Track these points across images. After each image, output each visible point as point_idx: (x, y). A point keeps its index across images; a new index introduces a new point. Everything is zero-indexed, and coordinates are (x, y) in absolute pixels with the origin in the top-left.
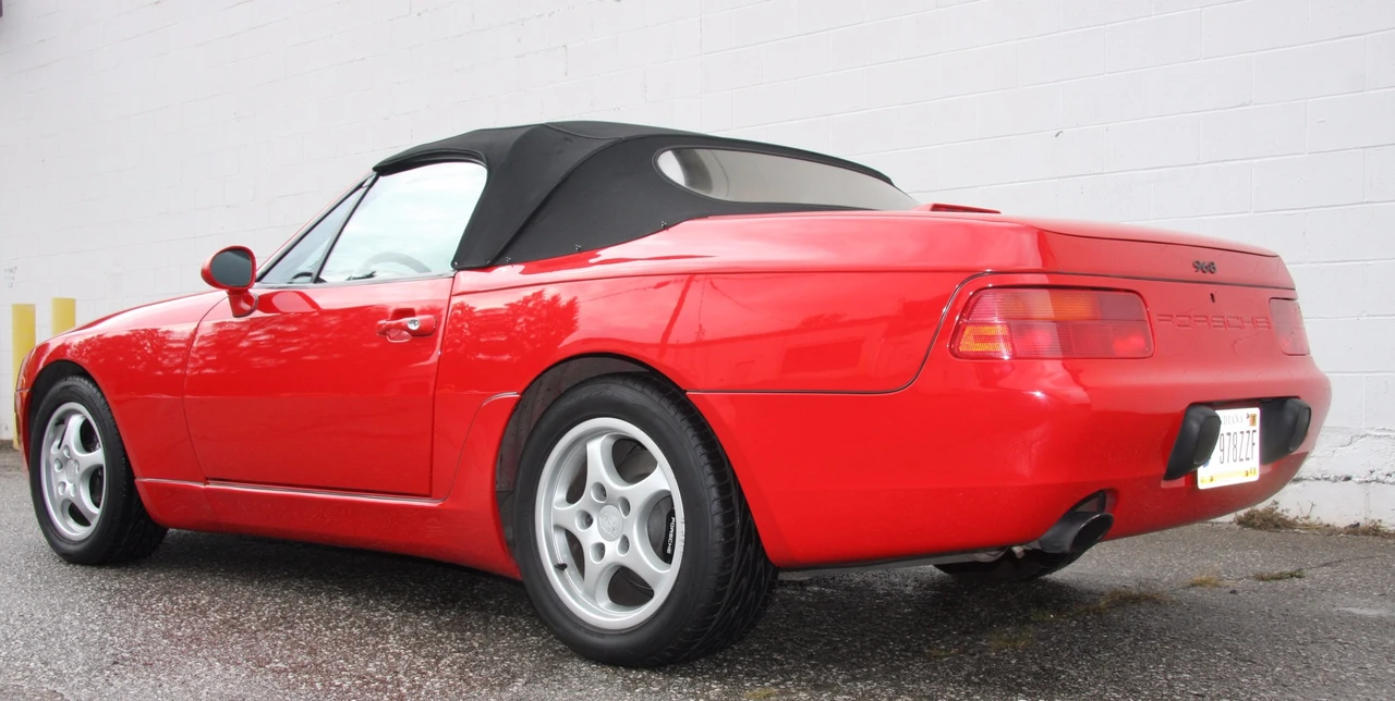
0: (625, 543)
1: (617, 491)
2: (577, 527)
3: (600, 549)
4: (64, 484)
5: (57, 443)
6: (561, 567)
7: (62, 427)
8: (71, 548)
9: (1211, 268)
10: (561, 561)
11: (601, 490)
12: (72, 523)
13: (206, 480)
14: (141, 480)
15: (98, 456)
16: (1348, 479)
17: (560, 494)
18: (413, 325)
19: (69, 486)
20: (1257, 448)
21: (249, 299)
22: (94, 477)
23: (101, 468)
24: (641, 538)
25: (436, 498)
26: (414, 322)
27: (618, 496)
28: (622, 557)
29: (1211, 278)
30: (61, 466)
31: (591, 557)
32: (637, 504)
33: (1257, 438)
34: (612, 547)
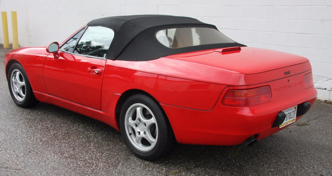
0: (145, 133)
2: (134, 127)
3: (139, 133)
4: (16, 88)
5: (14, 77)
6: (130, 134)
7: (15, 74)
8: (19, 103)
9: (289, 72)
10: (130, 132)
11: (140, 120)
12: (18, 96)
13: (49, 94)
14: (34, 91)
15: (24, 83)
16: (326, 89)
17: (130, 118)
18: (97, 70)
19: (17, 89)
20: (296, 115)
21: (58, 54)
22: (23, 88)
23: (24, 86)
24: (149, 133)
25: (102, 111)
27: (144, 122)
28: (144, 136)
29: (288, 75)
30: (15, 84)
31: (137, 134)
32: (148, 125)
33: (296, 112)
34: (142, 133)
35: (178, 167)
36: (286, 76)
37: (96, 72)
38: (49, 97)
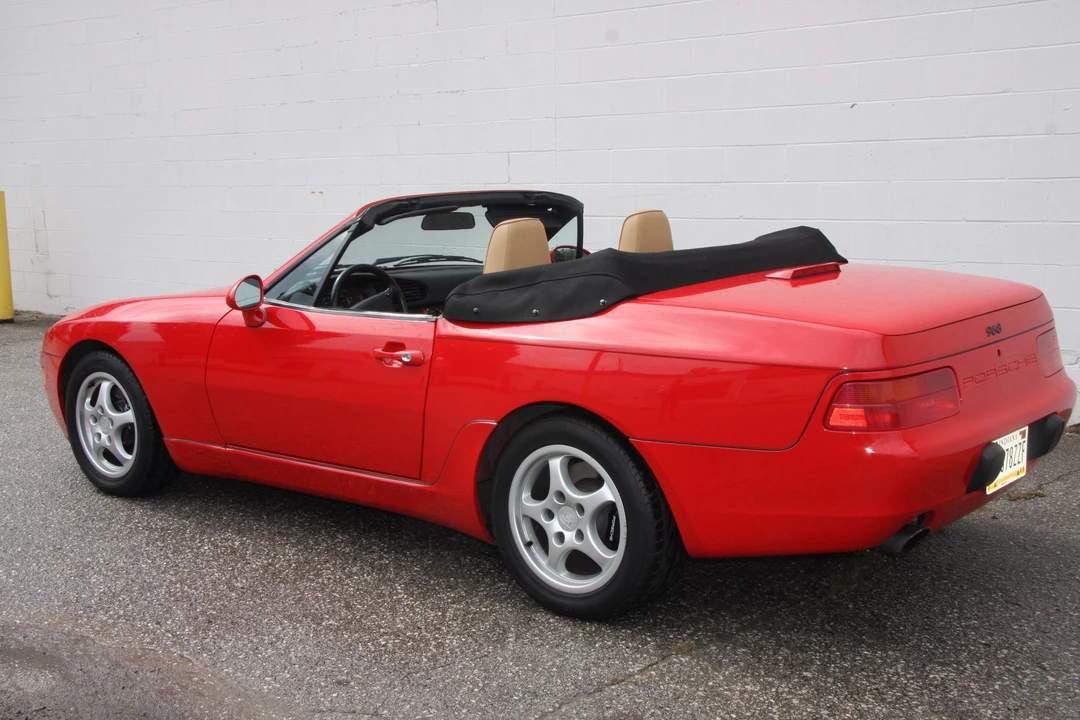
0: (580, 535)
1: (574, 499)
2: (543, 520)
3: (560, 537)
4: (100, 435)
5: (88, 400)
6: (528, 545)
7: (93, 389)
8: (108, 483)
9: (997, 329)
10: (528, 539)
11: (561, 495)
12: (105, 462)
13: (226, 446)
14: (170, 440)
15: (129, 416)
17: (526, 495)
18: (406, 355)
19: (104, 437)
20: (1025, 454)
21: (259, 314)
22: (125, 432)
23: (132, 425)
24: (592, 533)
25: (425, 482)
26: (406, 356)
27: (575, 502)
28: (578, 544)
29: (998, 337)
30: (96, 420)
31: (553, 542)
32: (589, 509)
33: (1026, 445)
34: (570, 536)
35: (688, 632)
36: (993, 338)
37: (405, 359)
38: (226, 453)
